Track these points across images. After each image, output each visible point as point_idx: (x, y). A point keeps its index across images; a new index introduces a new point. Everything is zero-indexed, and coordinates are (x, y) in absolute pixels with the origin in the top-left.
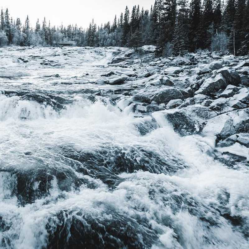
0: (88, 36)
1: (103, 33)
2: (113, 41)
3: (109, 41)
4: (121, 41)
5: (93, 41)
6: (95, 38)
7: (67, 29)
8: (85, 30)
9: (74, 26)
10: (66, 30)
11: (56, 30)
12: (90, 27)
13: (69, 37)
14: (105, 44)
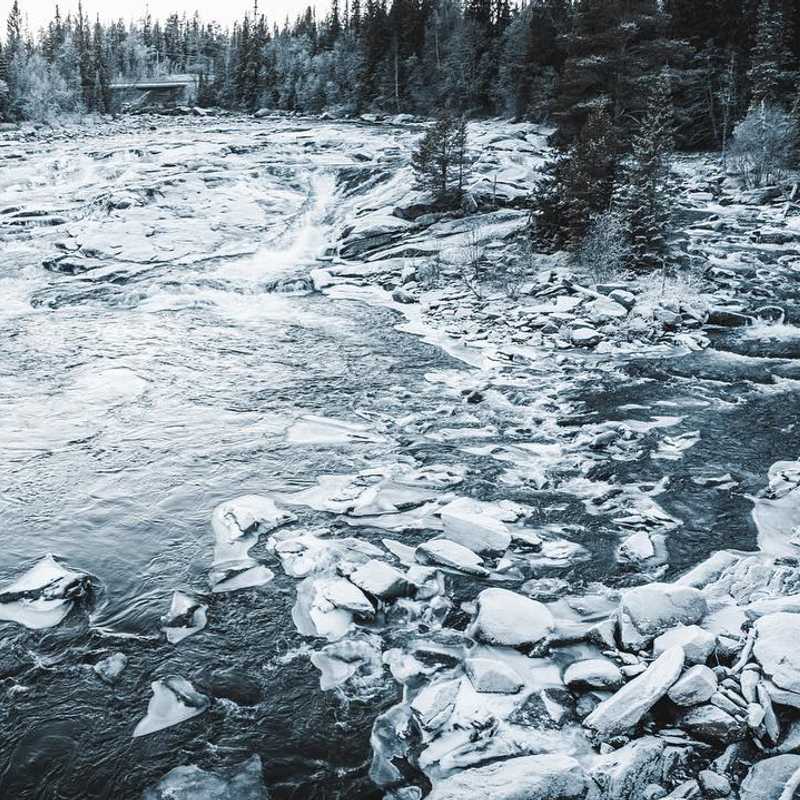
0: (238, 59)
1: (292, 52)
2: (330, 84)
3: (312, 83)
4: (357, 85)
5: (255, 79)
6: (264, 68)
7: (166, 29)
8: (227, 31)
9: (190, 17)
10: (163, 31)
11: (127, 30)
12: (246, 29)
13: (173, 58)
14: (298, 93)
